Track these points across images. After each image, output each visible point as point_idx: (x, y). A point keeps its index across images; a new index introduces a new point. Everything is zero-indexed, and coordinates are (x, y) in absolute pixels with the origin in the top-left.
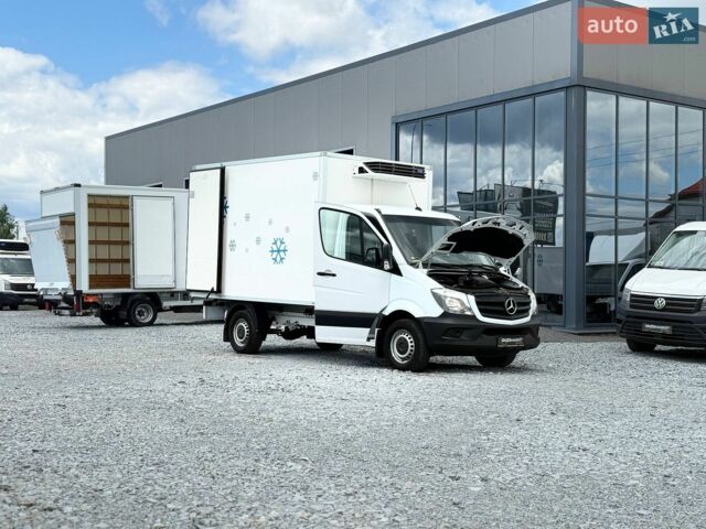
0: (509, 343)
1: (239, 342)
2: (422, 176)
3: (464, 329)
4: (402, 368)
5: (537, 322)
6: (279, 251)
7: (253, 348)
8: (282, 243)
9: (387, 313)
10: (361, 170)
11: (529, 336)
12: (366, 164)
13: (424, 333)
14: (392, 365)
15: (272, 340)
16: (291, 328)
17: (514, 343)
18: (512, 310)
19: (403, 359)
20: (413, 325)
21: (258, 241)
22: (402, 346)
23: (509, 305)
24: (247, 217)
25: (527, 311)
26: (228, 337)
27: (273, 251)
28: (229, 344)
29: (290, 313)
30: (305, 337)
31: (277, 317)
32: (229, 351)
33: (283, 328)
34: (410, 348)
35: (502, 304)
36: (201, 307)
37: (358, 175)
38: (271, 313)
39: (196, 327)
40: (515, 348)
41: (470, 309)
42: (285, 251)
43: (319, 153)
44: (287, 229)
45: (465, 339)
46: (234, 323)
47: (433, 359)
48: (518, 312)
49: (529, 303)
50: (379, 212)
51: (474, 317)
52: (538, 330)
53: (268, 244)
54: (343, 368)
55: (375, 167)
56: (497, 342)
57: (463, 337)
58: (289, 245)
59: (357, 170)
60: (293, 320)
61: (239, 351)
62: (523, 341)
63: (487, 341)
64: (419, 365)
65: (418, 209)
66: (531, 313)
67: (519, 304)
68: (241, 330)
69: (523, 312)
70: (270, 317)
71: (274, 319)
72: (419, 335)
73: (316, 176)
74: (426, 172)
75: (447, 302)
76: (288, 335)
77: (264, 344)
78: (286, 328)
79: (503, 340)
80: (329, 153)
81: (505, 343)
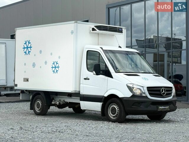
0: (163, 109)
1: (37, 110)
2: (121, 32)
3: (142, 102)
4: (114, 121)
5: (175, 99)
6: (55, 67)
7: (44, 113)
8: (57, 63)
9: (106, 95)
10: (93, 29)
11: (172, 105)
12: (96, 26)
13: (123, 105)
14: (109, 120)
15: (53, 109)
16: (61, 103)
17: (165, 109)
18: (164, 94)
19: (114, 117)
20: (118, 101)
21: (46, 63)
22: (113, 111)
23: (163, 91)
24: (41, 52)
25: (171, 94)
26: (32, 108)
27: (53, 67)
28: (33, 111)
29: (61, 96)
30: (68, 107)
31: (55, 98)
32: (33, 114)
33: (58, 103)
34: (117, 112)
35: (159, 91)
36: (19, 94)
37: (92, 31)
38: (52, 96)
39: (16, 103)
40: (166, 111)
41: (145, 93)
42: (58, 67)
43: (74, 22)
44: (59, 57)
45: (142, 108)
46: (35, 101)
47: (128, 117)
48: (167, 94)
49: (171, 90)
50: (102, 49)
51: (146, 97)
52: (176, 103)
53: (50, 64)
54: (86, 121)
55: (99, 28)
56: (157, 108)
57: (141, 106)
58: (60, 64)
59: (91, 29)
60: (62, 100)
61: (38, 114)
62: (169, 108)
63: (152, 108)
64: (121, 120)
65: (120, 47)
66: (173, 94)
67: (167, 91)
68: (38, 104)
69: (169, 95)
70: (52, 98)
71: (53, 99)
72: (121, 106)
73: (72, 32)
74: (123, 30)
75: (134, 90)
76: (60, 106)
77: (49, 110)
78: (59, 103)
79: (160, 107)
80: (78, 22)
81: (161, 109)
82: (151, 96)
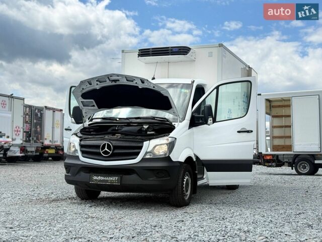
0: (100, 181)
18: (106, 152)
51: (77, 158)
79: (95, 178)
81: (96, 180)
82: (83, 157)
